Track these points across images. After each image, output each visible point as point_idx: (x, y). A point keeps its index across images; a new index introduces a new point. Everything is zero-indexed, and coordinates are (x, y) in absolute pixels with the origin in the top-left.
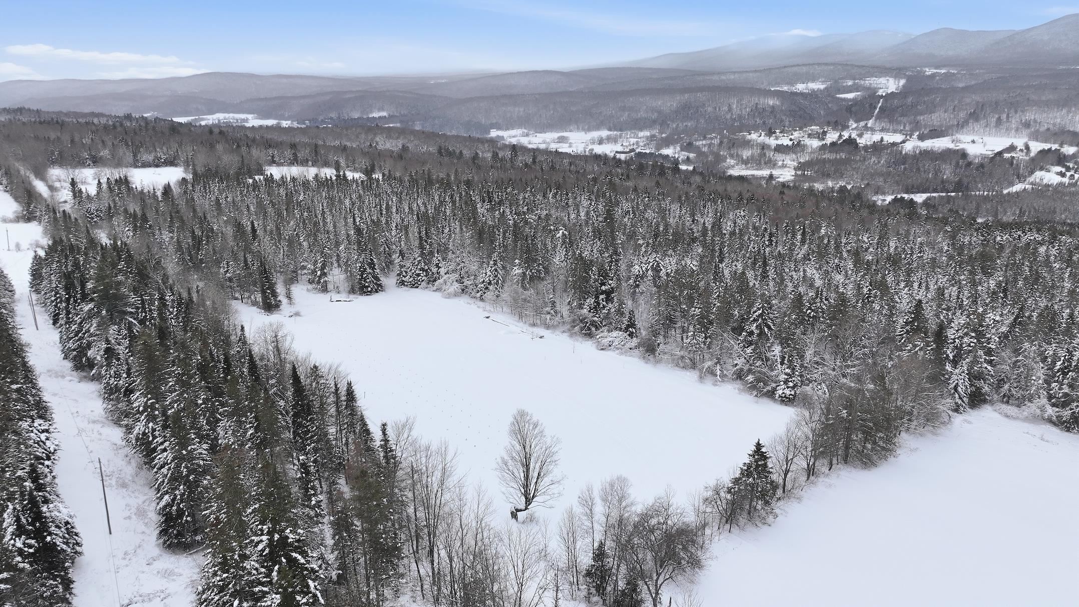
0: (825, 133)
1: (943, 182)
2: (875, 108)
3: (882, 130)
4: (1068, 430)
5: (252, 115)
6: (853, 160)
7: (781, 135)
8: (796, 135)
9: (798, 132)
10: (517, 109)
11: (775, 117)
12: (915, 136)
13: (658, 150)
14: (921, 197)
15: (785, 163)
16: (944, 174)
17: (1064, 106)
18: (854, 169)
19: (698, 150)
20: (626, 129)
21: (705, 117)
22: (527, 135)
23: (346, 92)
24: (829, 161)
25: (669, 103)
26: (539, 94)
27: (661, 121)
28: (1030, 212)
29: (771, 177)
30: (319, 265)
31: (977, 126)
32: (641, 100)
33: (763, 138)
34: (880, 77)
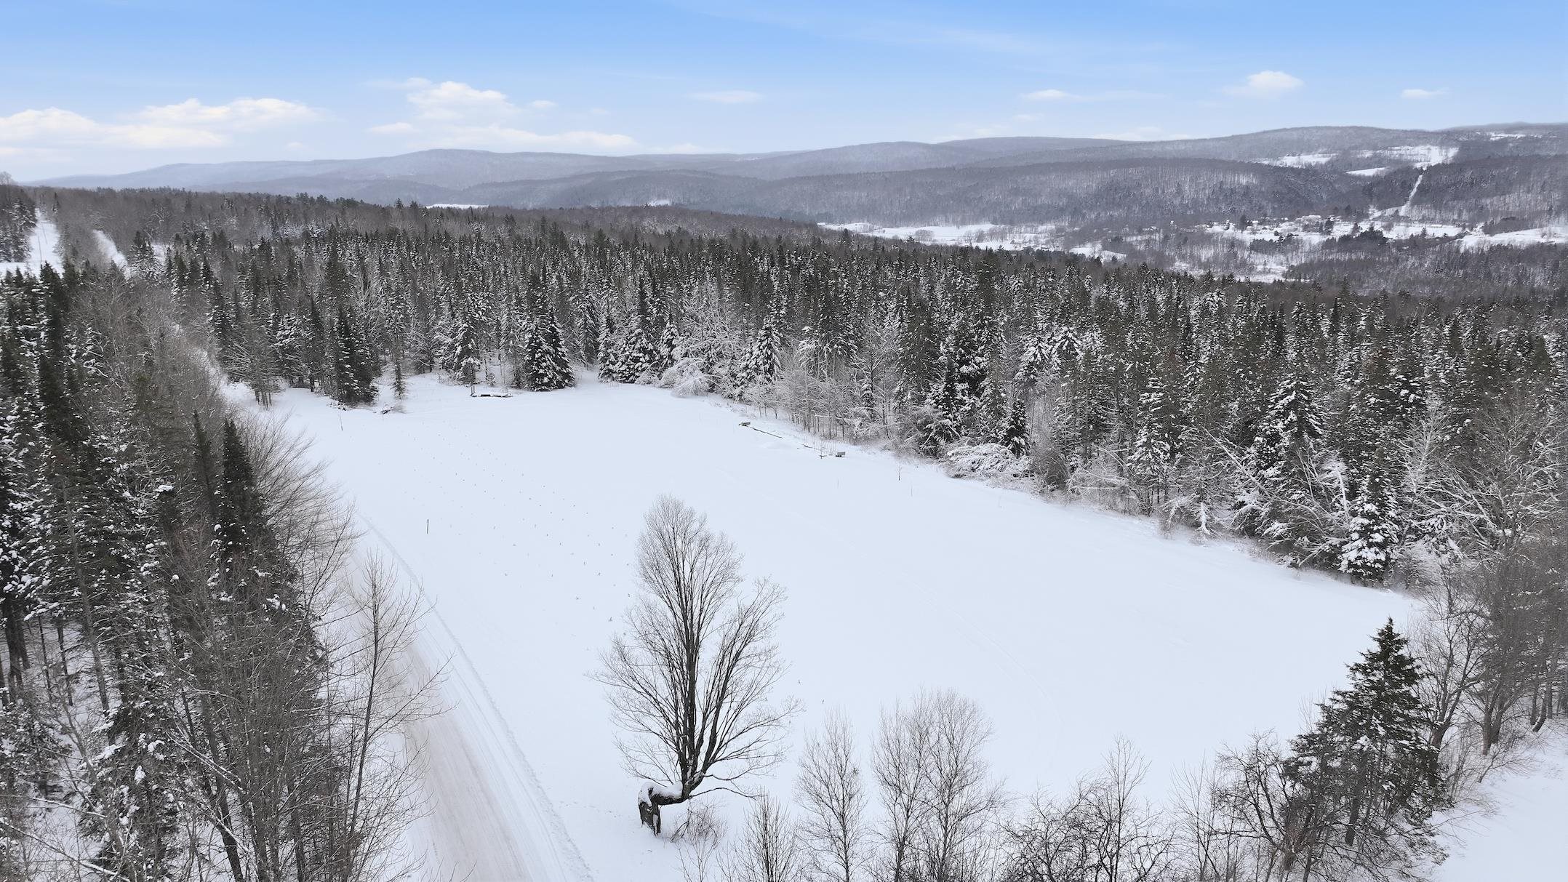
0: (1330, 224)
1: (1533, 292)
2: (1411, 188)
3: (1423, 220)
6: (1379, 262)
7: (1261, 227)
8: (1285, 227)
9: (1287, 224)
10: (857, 193)
11: (1251, 202)
12: (1479, 229)
13: (1069, 248)
15: (1268, 267)
16: (1533, 281)
18: (1380, 275)
19: (1129, 249)
20: (1019, 221)
21: (1141, 203)
22: (871, 230)
23: (613, 174)
24: (1339, 263)
25: (1083, 184)
26: (891, 173)
27: (1073, 209)
30: (460, 336)
32: (1043, 178)
33: (1231, 231)
34: (1417, 145)
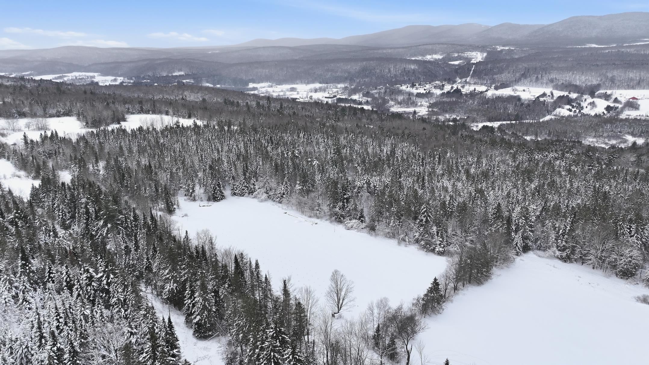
0: (443, 86)
1: (508, 115)
2: (471, 71)
3: (475, 84)
4: (565, 262)
5: (97, 74)
6: (459, 102)
7: (419, 87)
8: (428, 86)
10: (264, 70)
11: (415, 76)
12: (493, 87)
13: (350, 96)
14: (497, 124)
15: (422, 103)
16: (509, 110)
17: (570, 71)
18: (460, 107)
19: (372, 96)
20: (330, 83)
21: (375, 76)
22: (272, 86)
23: (157, 59)
24: (447, 102)
25: (354, 67)
26: (278, 61)
27: (350, 78)
28: (554, 132)
29: (415, 112)
31: (526, 82)
32: (338, 65)
33: (410, 89)
34: (473, 52)
